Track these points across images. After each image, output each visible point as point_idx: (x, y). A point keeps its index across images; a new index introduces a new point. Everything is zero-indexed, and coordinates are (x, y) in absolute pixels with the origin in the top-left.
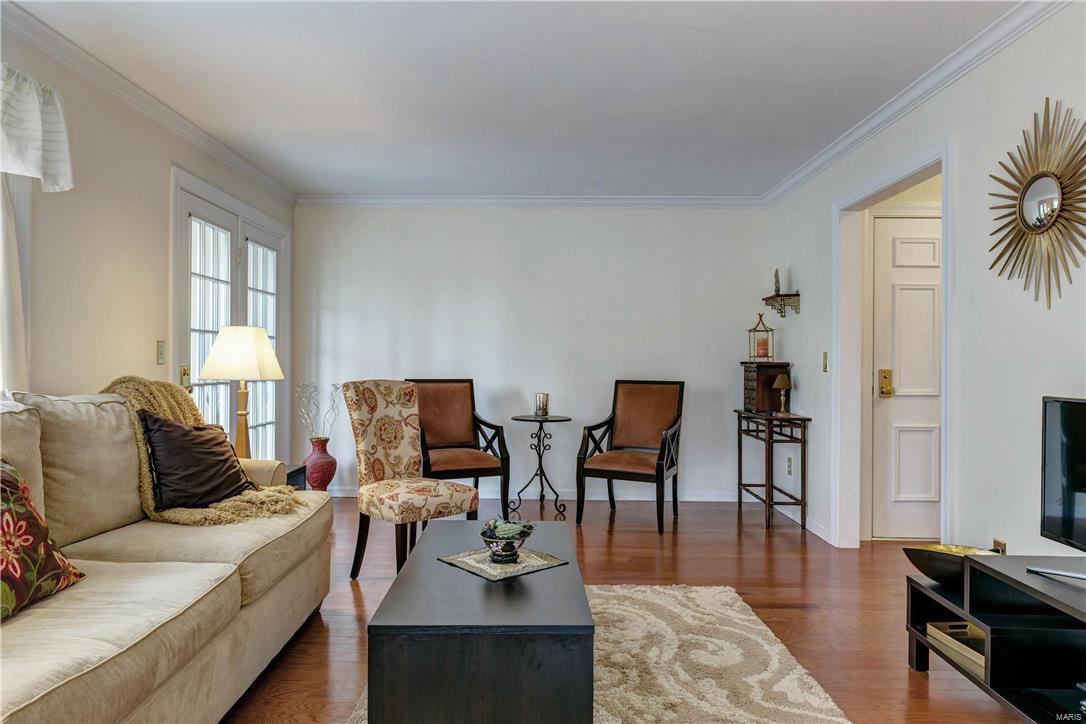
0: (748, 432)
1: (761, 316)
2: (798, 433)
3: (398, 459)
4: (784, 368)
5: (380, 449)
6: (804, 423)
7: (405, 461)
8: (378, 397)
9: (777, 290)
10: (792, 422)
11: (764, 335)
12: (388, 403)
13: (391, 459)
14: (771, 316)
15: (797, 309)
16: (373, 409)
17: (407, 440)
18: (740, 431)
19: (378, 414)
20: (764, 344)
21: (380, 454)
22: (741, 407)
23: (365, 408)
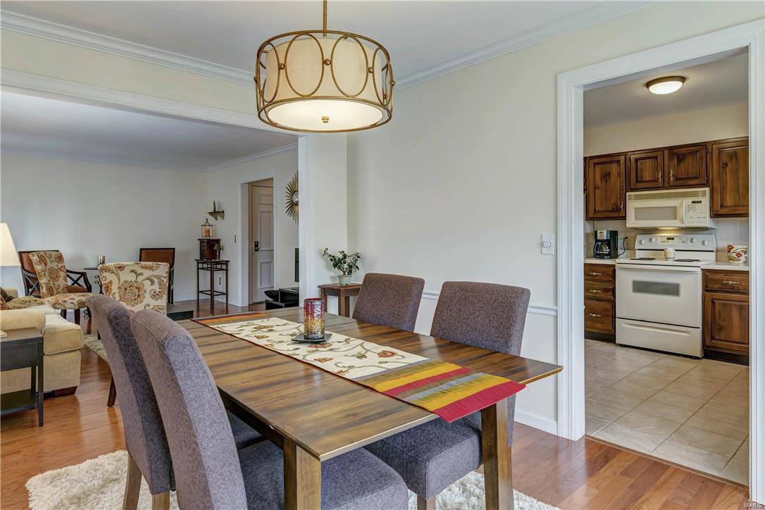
0: (203, 269)
1: (207, 219)
2: (224, 267)
3: (59, 286)
4: (218, 241)
5: (52, 283)
6: (227, 263)
7: (62, 287)
8: (47, 259)
9: (215, 209)
10: (221, 263)
11: (208, 228)
12: (52, 262)
13: (56, 286)
14: (211, 220)
15: (223, 218)
16: (46, 264)
17: (62, 277)
18: (198, 269)
19: (48, 267)
20: (208, 231)
21: (51, 284)
22: (199, 259)
23: (43, 264)
